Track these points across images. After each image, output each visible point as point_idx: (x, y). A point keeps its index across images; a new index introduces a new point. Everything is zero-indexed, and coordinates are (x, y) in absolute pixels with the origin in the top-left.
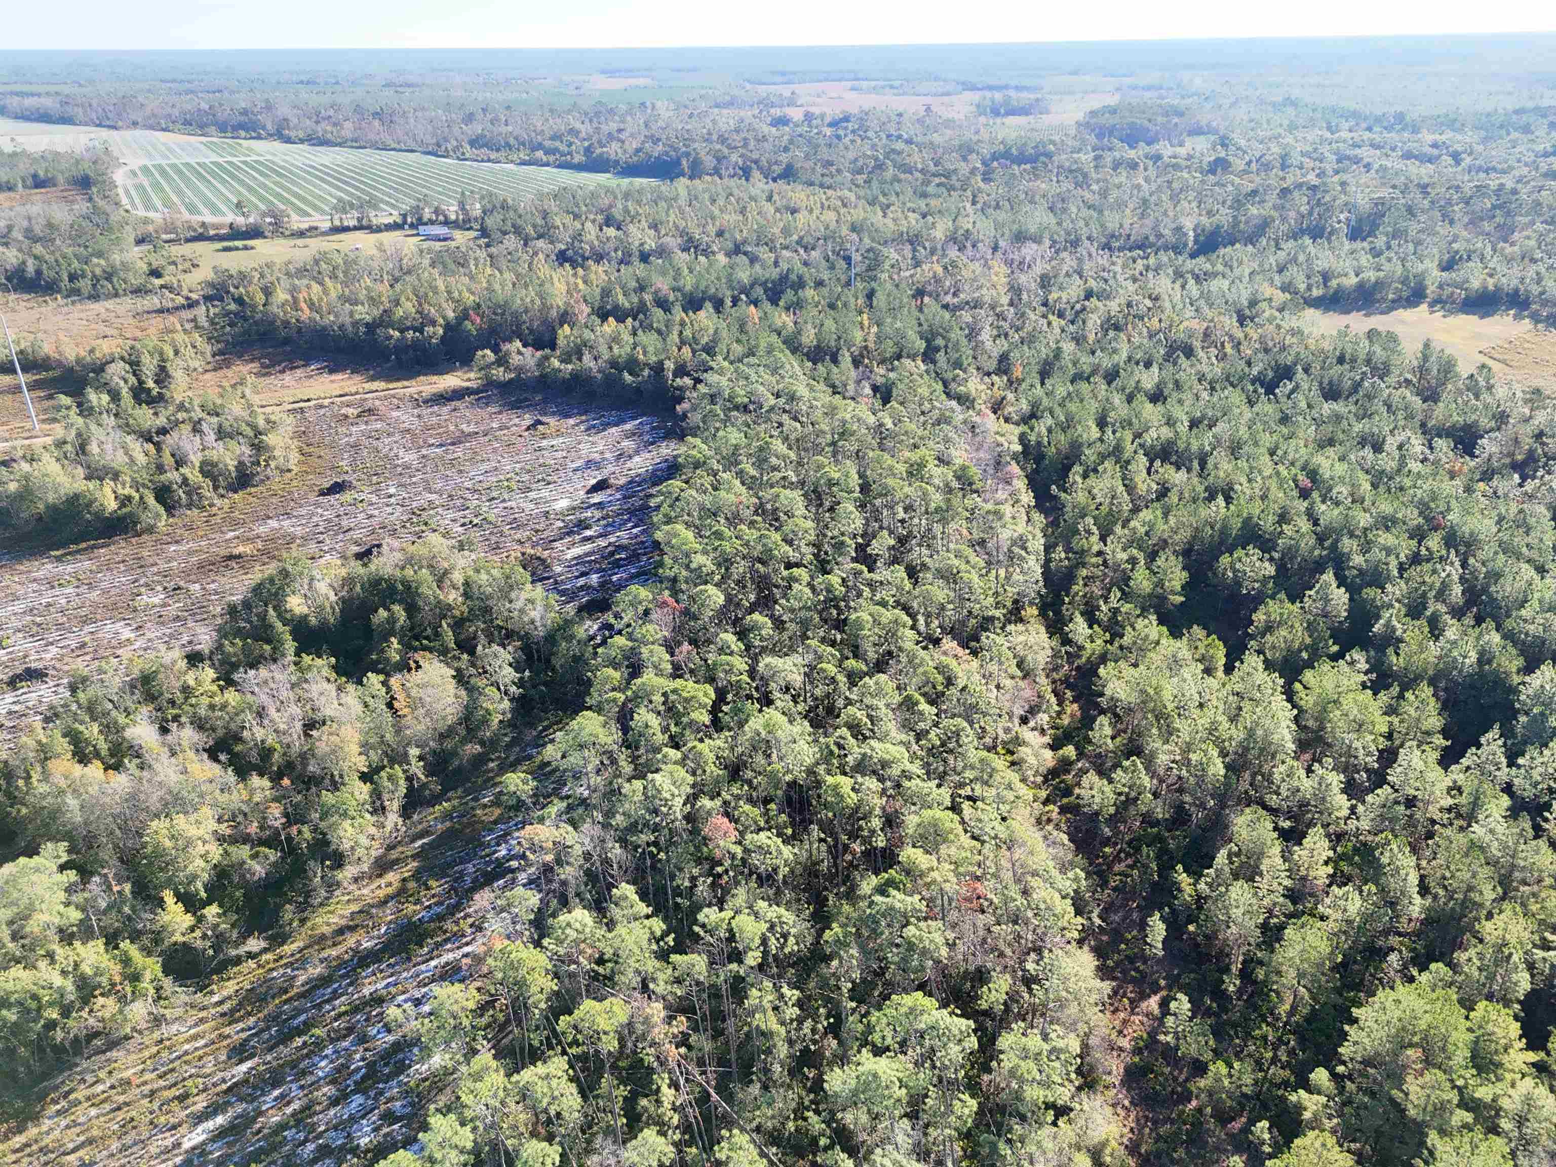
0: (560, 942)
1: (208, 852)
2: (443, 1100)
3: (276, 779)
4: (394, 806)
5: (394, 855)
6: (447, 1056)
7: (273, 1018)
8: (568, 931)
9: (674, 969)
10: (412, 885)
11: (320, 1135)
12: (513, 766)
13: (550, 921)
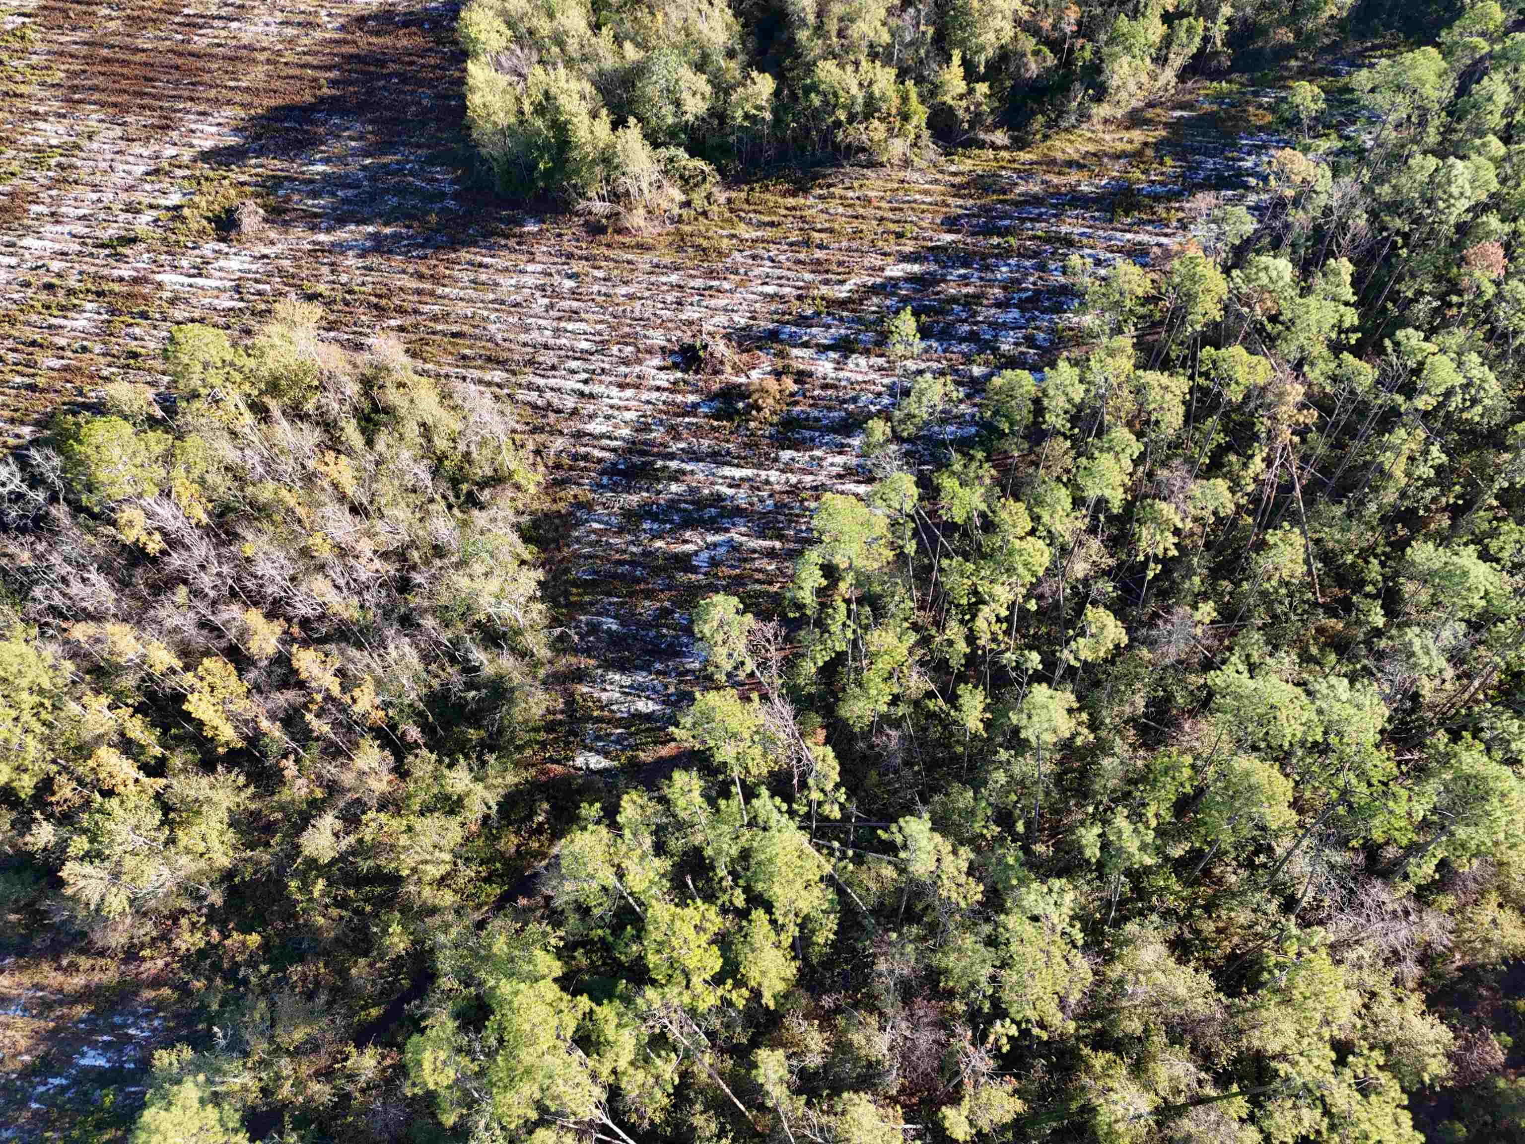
0: (1248, 280)
1: (1002, 29)
2: (1076, 353)
4: (1177, 61)
5: (1150, 114)
6: (1097, 322)
7: (985, 210)
8: (1262, 274)
9: (1339, 366)
10: (1150, 152)
11: (976, 323)
12: (1314, 76)
13: (1252, 255)
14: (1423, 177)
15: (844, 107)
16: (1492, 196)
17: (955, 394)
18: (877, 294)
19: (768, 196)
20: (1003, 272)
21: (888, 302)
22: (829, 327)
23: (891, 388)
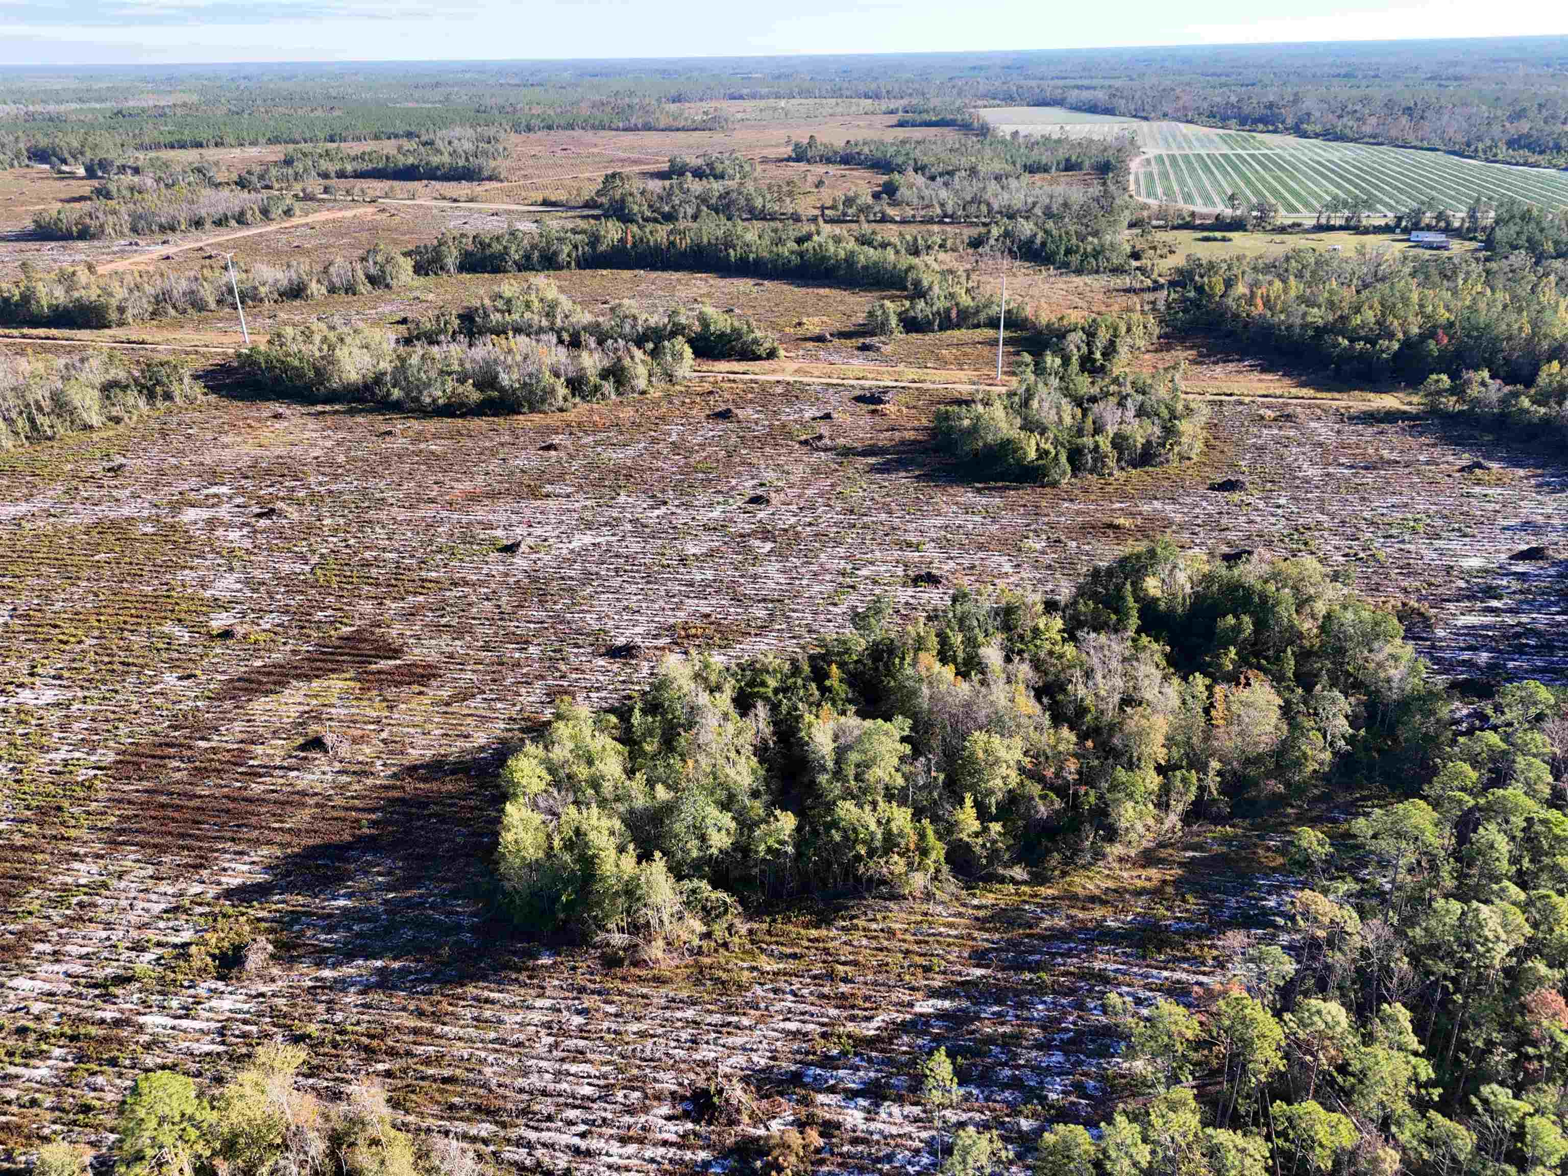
0: (1302, 1024)
1: (1008, 776)
2: (1132, 1105)
3: (1082, 737)
4: (1179, 807)
5: (1163, 853)
6: (1150, 1068)
7: (1012, 944)
8: (1316, 1018)
10: (1170, 890)
11: (1018, 1067)
12: (1313, 822)
13: (1300, 998)
14: (1451, 920)
15: (864, 842)
16: (1529, 940)
17: (1003, 1154)
18: (907, 1032)
19: (790, 927)
20: (1040, 1010)
21: (920, 1042)
22: (857, 1069)
23: (930, 1143)
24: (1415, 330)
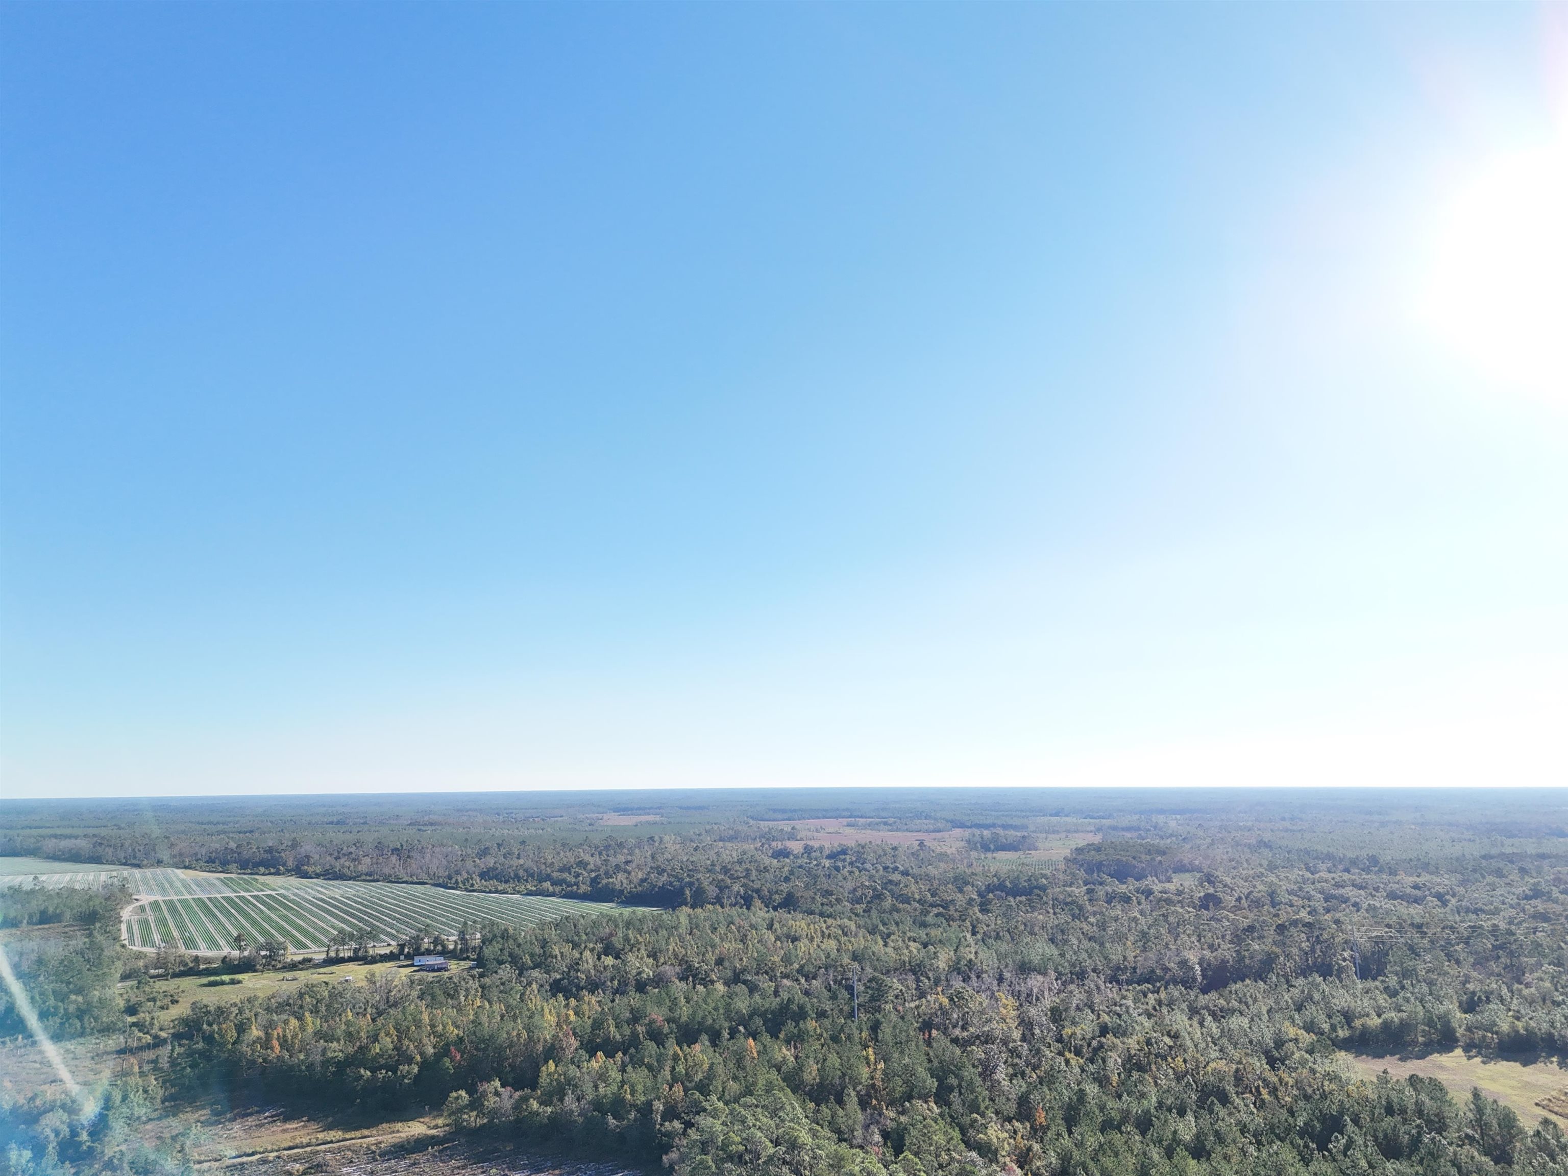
24: (430, 1050)
